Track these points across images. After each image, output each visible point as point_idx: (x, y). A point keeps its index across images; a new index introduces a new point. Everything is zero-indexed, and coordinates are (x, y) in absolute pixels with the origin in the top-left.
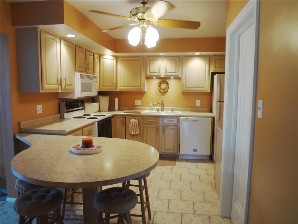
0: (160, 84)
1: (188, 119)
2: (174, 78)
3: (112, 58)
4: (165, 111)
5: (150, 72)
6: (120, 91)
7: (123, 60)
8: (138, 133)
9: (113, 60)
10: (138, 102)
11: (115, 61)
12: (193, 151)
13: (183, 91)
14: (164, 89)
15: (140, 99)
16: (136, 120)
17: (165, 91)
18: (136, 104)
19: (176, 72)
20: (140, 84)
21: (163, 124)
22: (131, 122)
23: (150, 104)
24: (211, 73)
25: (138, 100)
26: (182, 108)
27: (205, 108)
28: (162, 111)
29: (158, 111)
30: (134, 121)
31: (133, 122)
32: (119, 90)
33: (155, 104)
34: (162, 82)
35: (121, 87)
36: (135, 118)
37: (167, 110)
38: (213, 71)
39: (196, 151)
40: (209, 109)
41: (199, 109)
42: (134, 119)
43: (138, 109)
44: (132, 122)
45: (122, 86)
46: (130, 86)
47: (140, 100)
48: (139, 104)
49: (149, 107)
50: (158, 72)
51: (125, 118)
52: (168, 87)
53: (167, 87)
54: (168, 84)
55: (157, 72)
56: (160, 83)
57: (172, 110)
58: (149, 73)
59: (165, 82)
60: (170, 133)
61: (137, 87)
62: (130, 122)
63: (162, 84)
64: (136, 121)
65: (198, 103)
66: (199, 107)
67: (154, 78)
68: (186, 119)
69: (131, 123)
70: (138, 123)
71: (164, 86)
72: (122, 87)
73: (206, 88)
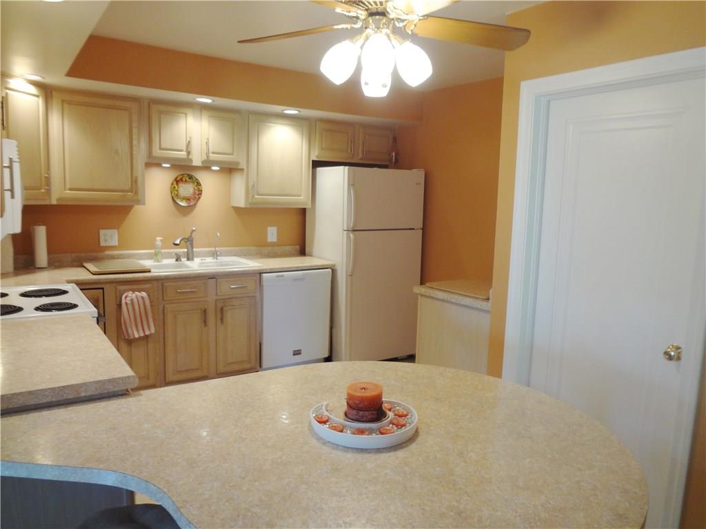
0: (177, 184)
1: (283, 276)
2: (221, 168)
3: (33, 90)
4: (197, 260)
5: (161, 149)
6: (61, 203)
7: (70, 103)
8: (153, 331)
9: (36, 98)
10: (109, 237)
11: (40, 101)
12: (294, 355)
13: (251, 204)
14: (188, 199)
15: (116, 226)
16: (144, 294)
17: (191, 204)
18: (103, 244)
19: (232, 154)
20: (130, 183)
21: (219, 298)
22: (129, 302)
23: (156, 240)
24: (313, 161)
25: (109, 232)
26: (236, 248)
27: (289, 245)
28: (188, 260)
29: (177, 260)
30: (136, 296)
31: (135, 301)
32: (58, 200)
33: (178, 242)
34: (181, 179)
35: (65, 190)
36: (135, 287)
37: (200, 255)
38: (317, 157)
39: (300, 354)
40: (298, 247)
41: (276, 249)
42: (134, 291)
43: (113, 257)
44: (132, 300)
45: (68, 186)
46: (96, 187)
47: (115, 231)
48: (115, 242)
49: (153, 251)
50: (185, 149)
51: (102, 290)
52: (199, 193)
53: (195, 193)
54: (199, 184)
55: (181, 151)
56: (177, 181)
57: (214, 255)
58: (157, 152)
59: (191, 177)
60: (237, 317)
61: (123, 191)
62: (123, 301)
63: (180, 185)
64: (143, 298)
65: (272, 234)
66: (274, 243)
67: (164, 165)
68: (278, 276)
69: (126, 303)
70: (151, 302)
71: (186, 189)
72: (71, 189)
73: (302, 198)
